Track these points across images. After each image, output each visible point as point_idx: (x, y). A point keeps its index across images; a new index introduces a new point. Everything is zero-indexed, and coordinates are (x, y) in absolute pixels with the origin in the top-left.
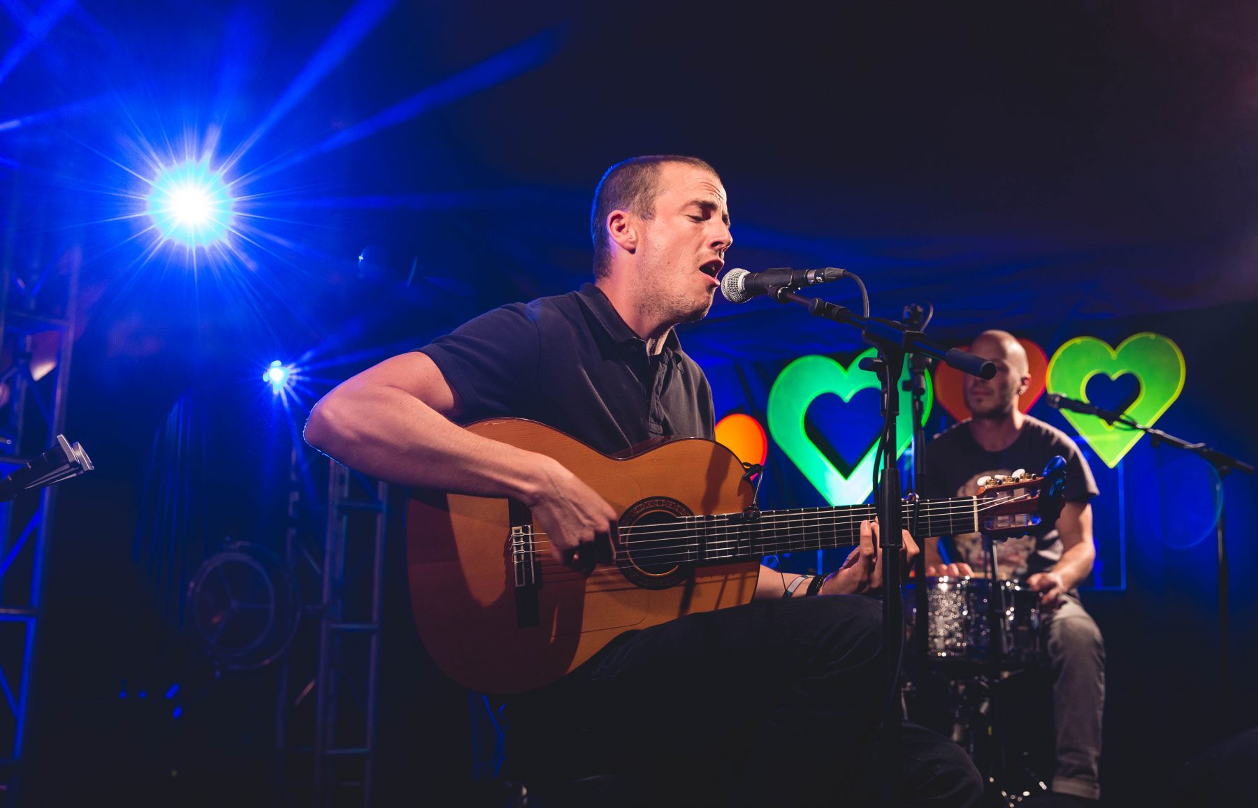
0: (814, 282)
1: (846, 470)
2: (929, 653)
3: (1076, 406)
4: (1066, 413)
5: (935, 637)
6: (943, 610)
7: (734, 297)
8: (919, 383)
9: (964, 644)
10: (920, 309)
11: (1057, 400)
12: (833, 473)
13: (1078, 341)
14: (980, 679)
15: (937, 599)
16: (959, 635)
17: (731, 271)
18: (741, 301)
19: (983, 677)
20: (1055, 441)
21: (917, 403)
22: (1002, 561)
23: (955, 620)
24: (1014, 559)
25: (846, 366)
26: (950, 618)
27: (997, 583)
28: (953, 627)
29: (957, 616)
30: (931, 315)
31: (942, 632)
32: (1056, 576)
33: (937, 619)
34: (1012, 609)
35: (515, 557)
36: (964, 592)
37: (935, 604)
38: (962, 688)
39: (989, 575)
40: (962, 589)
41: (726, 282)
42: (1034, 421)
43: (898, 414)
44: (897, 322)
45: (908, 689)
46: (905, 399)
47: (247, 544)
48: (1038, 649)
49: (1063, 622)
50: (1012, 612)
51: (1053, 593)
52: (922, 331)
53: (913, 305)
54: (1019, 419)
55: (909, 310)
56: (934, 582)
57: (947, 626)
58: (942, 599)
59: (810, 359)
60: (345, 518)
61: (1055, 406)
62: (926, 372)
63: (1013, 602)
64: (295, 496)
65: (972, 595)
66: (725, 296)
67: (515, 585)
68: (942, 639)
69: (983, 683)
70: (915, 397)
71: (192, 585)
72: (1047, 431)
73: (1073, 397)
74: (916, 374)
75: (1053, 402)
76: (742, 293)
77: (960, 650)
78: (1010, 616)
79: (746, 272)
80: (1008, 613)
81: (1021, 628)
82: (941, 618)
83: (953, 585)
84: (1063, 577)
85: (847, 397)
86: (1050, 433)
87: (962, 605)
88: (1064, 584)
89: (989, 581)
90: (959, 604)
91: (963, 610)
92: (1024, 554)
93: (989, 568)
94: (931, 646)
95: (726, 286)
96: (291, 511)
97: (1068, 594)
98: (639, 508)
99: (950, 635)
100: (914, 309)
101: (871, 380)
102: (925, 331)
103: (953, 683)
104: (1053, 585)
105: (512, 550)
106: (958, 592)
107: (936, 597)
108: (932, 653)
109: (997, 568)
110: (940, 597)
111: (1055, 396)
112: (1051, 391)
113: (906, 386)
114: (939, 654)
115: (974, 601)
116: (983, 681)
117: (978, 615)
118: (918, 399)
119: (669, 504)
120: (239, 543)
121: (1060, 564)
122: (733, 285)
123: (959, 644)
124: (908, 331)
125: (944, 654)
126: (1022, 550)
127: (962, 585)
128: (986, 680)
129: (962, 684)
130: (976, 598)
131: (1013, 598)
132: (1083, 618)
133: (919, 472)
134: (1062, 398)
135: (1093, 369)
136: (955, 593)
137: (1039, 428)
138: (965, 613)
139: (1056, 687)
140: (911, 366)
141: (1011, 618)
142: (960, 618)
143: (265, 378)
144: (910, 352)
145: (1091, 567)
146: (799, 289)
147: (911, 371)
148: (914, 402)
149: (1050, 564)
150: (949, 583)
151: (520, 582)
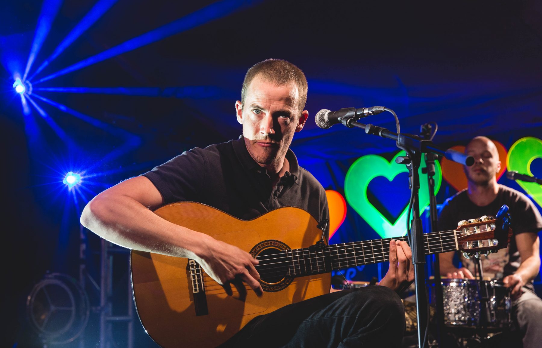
0: (368, 115)
1: (392, 219)
2: (446, 323)
3: (525, 178)
4: (519, 182)
5: (449, 313)
6: (454, 297)
7: (323, 126)
8: (432, 169)
9: (466, 318)
10: (430, 127)
11: (513, 175)
12: (386, 223)
13: (524, 140)
14: (475, 337)
15: (450, 291)
16: (463, 312)
17: (320, 111)
18: (327, 127)
19: (477, 336)
20: (517, 199)
21: (431, 180)
22: (487, 270)
23: (461, 303)
24: (497, 268)
25: (390, 160)
26: (457, 303)
27: (482, 282)
28: (459, 308)
29: (462, 301)
30: (436, 130)
31: (453, 311)
32: (518, 276)
33: (450, 303)
34: (494, 297)
35: (192, 276)
36: (466, 288)
37: (449, 295)
38: (465, 343)
39: (478, 278)
40: (464, 286)
41: (318, 117)
42: (505, 188)
43: (419, 188)
44: (416, 135)
45: (434, 344)
46: (423, 178)
47: (58, 274)
48: (510, 320)
49: (524, 303)
50: (494, 299)
51: (518, 287)
52: (431, 140)
53: (426, 124)
54: (497, 187)
55: (424, 127)
56: (447, 282)
57: (456, 307)
58: (453, 291)
59: (368, 157)
60: (111, 258)
61: (512, 178)
62: (436, 162)
63: (494, 293)
64: (83, 247)
65: (470, 289)
66: (318, 125)
67: (193, 292)
68: (453, 314)
69: (477, 340)
70: (430, 177)
71: (29, 298)
72: (513, 193)
73: (522, 172)
74: (430, 163)
75: (511, 176)
76: (327, 123)
77: (464, 321)
78: (493, 301)
79: (329, 111)
80: (492, 300)
81: (499, 308)
82: (453, 302)
83: (459, 282)
84: (523, 276)
85: (391, 178)
86: (515, 194)
87: (465, 295)
88: (524, 281)
89: (478, 281)
90: (463, 294)
91: (466, 298)
92: (503, 264)
93: (478, 274)
94: (446, 318)
95: (318, 119)
96: (82, 256)
97: (525, 287)
98: (259, 247)
99: (458, 312)
100: (427, 127)
101: (403, 169)
102: (433, 140)
103: (460, 340)
104: (517, 282)
105: (190, 273)
106: (462, 288)
107: (449, 290)
108: (447, 322)
109: (483, 274)
110: (452, 290)
111: (512, 172)
112: (510, 170)
113: (424, 171)
114: (452, 323)
115: (471, 292)
116: (477, 338)
117: (474, 301)
118: (431, 178)
119: (276, 244)
120: (54, 274)
121: (520, 269)
122: (322, 118)
123: (463, 318)
124: (422, 140)
125: (454, 323)
126: (502, 262)
127: (464, 284)
128: (479, 338)
129: (466, 340)
130: (473, 291)
131: (494, 291)
132: (536, 299)
133: (434, 220)
134: (516, 174)
135: (534, 156)
136: (461, 288)
137: (509, 192)
138: (466, 300)
139: (524, 339)
140: (426, 159)
141: (494, 302)
142: (464, 302)
143: (64, 182)
144: (424, 152)
145: (538, 271)
146: (360, 119)
147: (427, 162)
148: (429, 180)
149: (515, 269)
150: (457, 282)
151: (196, 290)
